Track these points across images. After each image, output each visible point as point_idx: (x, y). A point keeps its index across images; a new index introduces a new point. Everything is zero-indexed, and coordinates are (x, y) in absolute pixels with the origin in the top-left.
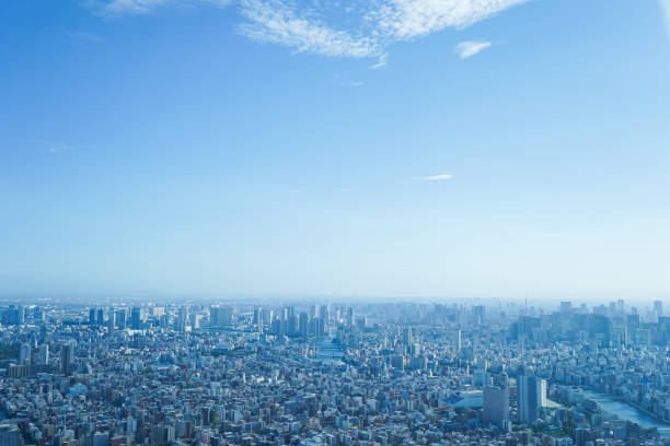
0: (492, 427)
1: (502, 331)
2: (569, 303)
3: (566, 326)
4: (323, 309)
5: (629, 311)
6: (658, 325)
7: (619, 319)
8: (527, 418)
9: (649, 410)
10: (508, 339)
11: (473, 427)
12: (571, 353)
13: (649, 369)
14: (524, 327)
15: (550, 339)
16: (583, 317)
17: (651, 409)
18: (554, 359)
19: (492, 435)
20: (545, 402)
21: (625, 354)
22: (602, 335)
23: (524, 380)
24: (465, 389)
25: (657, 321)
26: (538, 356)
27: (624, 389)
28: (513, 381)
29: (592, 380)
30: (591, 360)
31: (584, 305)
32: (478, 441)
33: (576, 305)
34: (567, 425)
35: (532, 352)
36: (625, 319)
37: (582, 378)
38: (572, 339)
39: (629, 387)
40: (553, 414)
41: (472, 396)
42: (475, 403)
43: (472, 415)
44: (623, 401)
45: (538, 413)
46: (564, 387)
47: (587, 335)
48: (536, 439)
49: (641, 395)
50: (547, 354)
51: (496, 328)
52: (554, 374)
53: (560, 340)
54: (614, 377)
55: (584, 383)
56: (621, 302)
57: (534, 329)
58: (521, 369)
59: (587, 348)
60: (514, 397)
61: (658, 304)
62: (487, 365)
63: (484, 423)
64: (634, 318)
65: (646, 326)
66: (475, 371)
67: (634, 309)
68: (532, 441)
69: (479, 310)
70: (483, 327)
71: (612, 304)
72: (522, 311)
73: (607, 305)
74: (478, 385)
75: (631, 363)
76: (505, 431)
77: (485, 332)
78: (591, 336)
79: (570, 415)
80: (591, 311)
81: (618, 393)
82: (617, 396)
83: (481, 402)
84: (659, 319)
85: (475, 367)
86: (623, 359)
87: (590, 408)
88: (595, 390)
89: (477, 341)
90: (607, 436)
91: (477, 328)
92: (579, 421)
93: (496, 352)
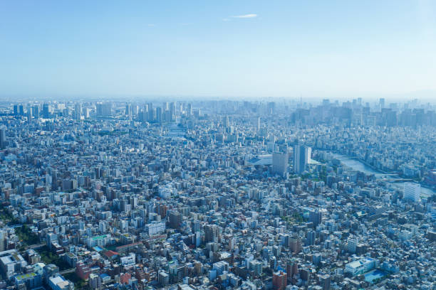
0: (277, 176)
1: (286, 118)
2: (328, 100)
3: (325, 114)
4: (172, 105)
5: (364, 105)
6: (381, 114)
7: (358, 110)
8: (298, 171)
9: (372, 165)
10: (289, 123)
11: (266, 176)
12: (327, 131)
13: (373, 140)
14: (300, 115)
15: (315, 123)
16: (336, 108)
17: (372, 164)
18: (317, 135)
19: (277, 181)
20: (309, 161)
21: (360, 131)
22: (347, 120)
23: (298, 148)
24: (261, 154)
25: (380, 111)
26: (307, 133)
27: (357, 152)
28: (291, 148)
29: (339, 148)
30: (339, 135)
31: (337, 101)
32: (268, 184)
33: (332, 101)
34: (322, 175)
35: (304, 130)
36: (362, 110)
37: (334, 147)
38: (328, 123)
39: (361, 151)
40: (314, 167)
41: (265, 158)
42: (267, 162)
43: (265, 170)
44: (356, 159)
45: (305, 167)
46: (322, 151)
47: (337, 119)
48: (303, 183)
49: (367, 156)
50: (313, 132)
51: (282, 116)
52: (316, 145)
53: (321, 123)
54: (352, 145)
55: (334, 149)
56: (360, 99)
57: (306, 117)
58: (296, 141)
59: (337, 128)
60: (291, 158)
61: (382, 100)
62: (276, 139)
63: (272, 174)
64: (367, 109)
65: (374, 114)
66: (268, 143)
67: (367, 104)
68: (301, 184)
69: (272, 105)
70: (274, 115)
71: (355, 101)
72: (298, 105)
73: (352, 101)
74: (270, 151)
75: (363, 136)
76: (285, 178)
77: (275, 118)
78: (340, 120)
79: (324, 168)
80: (341, 105)
81: (354, 155)
82: (353, 156)
83: (271, 161)
84: (383, 109)
85: (268, 141)
86: (358, 134)
87: (336, 164)
88: (340, 153)
89: (269, 125)
90: (345, 180)
91: (270, 116)
92: (329, 171)
93: (281, 131)
